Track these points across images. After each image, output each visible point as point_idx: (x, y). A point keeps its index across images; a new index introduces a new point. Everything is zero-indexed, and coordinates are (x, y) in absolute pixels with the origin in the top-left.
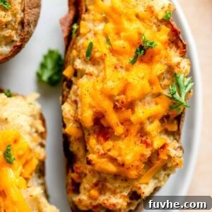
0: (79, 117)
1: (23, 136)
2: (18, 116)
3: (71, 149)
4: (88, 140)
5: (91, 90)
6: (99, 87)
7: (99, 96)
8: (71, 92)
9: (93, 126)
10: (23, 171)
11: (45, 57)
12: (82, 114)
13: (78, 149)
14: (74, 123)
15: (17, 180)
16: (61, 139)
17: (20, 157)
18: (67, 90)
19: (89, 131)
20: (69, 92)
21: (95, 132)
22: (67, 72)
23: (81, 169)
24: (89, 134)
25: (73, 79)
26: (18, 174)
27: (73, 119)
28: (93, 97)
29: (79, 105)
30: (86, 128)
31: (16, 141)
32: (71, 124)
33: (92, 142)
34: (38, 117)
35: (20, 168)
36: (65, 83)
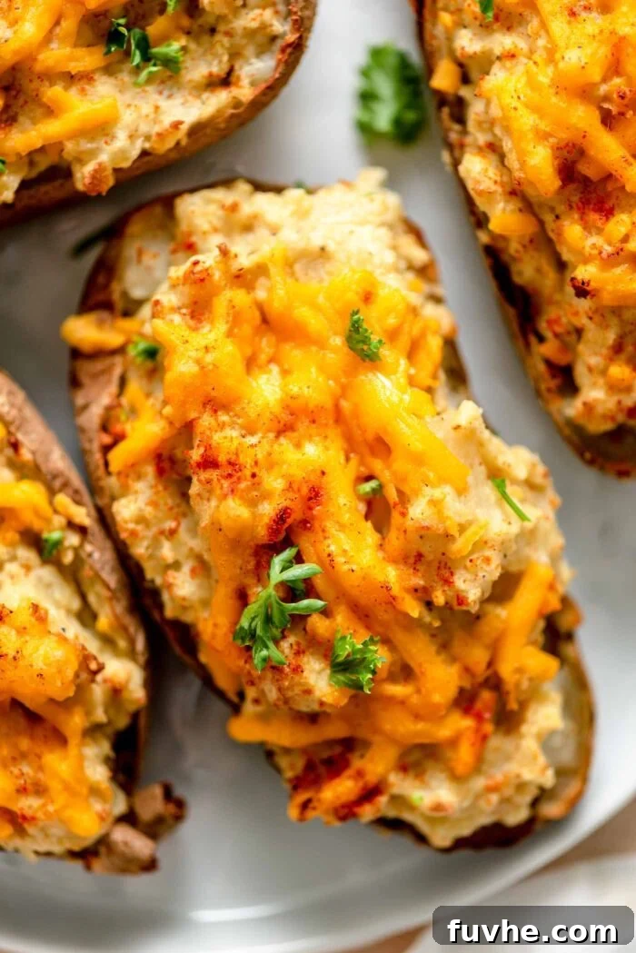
0: (518, 174)
1: (381, 279)
2: (352, 232)
3: (517, 279)
4: (559, 234)
5: (526, 93)
6: (545, 77)
7: (554, 100)
8: (471, 125)
9: (563, 186)
10: (412, 371)
11: (365, 73)
12: (523, 164)
13: (539, 270)
14: (507, 202)
15: (407, 398)
16: (484, 263)
17: (393, 335)
18: (457, 127)
19: (552, 209)
20: (465, 132)
21: (571, 207)
22: (443, 79)
23: (564, 320)
24: (557, 217)
25: (465, 92)
26: (403, 381)
27: (499, 190)
28: (536, 109)
29: (507, 145)
30: (541, 205)
31: (368, 298)
32: (501, 205)
33: (573, 233)
34: (400, 228)
35: (403, 362)
36: (446, 111)
